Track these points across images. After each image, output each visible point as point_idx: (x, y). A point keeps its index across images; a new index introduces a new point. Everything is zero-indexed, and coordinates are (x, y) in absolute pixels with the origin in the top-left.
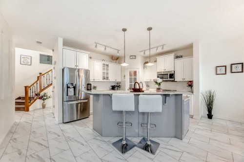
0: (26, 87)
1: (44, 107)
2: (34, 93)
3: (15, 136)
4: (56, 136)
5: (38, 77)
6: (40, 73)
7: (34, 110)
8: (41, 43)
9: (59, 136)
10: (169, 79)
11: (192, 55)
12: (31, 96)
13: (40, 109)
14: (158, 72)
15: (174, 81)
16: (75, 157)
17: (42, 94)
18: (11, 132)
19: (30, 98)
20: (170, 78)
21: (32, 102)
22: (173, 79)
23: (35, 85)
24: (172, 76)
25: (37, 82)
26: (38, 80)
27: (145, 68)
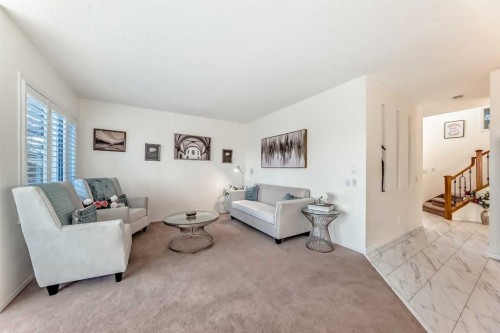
0: (446, 177)
1: (485, 221)
2: (463, 189)
3: (411, 240)
4: (464, 269)
5: (473, 159)
6: (478, 151)
7: (463, 221)
8: (461, 96)
9: (469, 271)
12: (458, 195)
13: (477, 223)
16: (466, 306)
17: (481, 193)
18: (411, 234)
19: (454, 198)
21: (458, 204)
23: (466, 174)
25: (469, 168)
26: (472, 165)
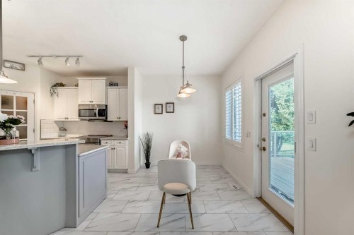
10: (97, 117)
11: (127, 85)
14: (79, 105)
15: (106, 121)
20: (99, 116)
22: (104, 118)
24: (103, 112)
27: (55, 95)
